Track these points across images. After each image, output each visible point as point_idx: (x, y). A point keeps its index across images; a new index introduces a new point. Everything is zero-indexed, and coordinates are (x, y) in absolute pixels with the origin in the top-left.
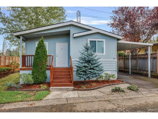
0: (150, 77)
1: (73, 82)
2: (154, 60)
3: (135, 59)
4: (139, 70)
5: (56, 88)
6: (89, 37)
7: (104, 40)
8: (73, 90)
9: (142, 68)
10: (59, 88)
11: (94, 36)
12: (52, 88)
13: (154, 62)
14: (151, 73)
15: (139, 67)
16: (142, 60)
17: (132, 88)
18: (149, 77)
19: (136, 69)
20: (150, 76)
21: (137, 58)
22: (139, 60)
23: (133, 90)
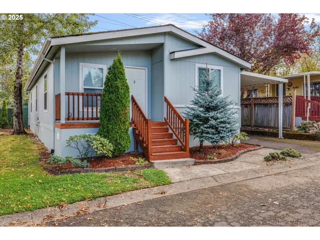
0: (282, 138)
1: (188, 149)
2: (286, 107)
3: (247, 107)
4: (255, 126)
5: (164, 162)
6: (197, 60)
7: (221, 68)
8: (194, 165)
9: (263, 122)
10: (170, 162)
11: (206, 59)
12: (157, 163)
13: (286, 111)
14: (283, 131)
15: (256, 122)
16: (262, 108)
17: (291, 154)
18: (280, 137)
19: (248, 124)
20: (282, 135)
21: (250, 105)
22: (256, 107)
23: (294, 157)
